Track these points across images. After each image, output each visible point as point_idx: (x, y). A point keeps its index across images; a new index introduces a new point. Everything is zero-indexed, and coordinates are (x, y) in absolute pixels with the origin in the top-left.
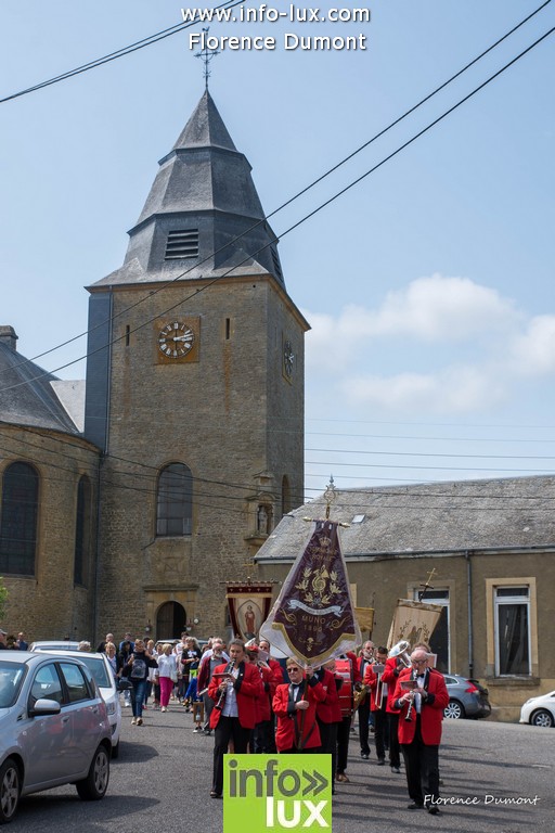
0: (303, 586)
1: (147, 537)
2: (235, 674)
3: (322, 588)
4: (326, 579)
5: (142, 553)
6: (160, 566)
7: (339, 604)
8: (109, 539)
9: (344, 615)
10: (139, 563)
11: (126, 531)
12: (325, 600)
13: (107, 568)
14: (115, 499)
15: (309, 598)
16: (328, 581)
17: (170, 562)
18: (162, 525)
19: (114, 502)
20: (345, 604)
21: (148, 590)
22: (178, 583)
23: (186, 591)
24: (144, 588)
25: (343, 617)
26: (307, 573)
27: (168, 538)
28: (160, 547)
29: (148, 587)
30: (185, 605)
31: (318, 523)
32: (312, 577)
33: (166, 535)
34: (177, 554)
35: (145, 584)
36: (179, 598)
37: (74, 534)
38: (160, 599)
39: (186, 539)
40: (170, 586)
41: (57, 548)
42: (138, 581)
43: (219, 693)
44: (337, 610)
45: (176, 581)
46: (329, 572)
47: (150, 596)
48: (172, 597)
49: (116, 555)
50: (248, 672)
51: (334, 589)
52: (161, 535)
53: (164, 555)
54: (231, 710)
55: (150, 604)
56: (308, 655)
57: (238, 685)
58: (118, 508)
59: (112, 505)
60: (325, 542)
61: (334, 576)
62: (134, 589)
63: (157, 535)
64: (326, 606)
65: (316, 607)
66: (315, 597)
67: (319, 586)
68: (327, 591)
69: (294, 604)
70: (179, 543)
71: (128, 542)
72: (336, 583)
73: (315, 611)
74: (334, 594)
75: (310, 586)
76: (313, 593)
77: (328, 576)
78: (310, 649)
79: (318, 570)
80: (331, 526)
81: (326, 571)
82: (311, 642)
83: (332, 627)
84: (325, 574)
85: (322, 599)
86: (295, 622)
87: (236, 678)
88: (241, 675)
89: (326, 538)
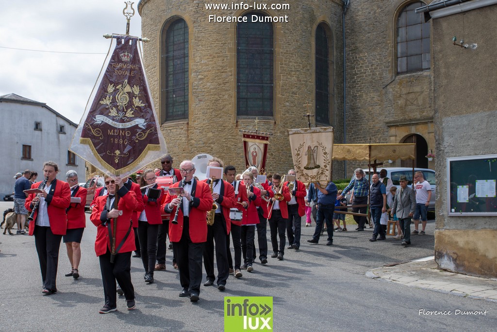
0: (107, 102)
1: (388, 76)
2: (47, 190)
3: (125, 103)
4: (129, 93)
5: (384, 91)
6: (401, 102)
7: (142, 117)
8: (355, 82)
9: (149, 126)
10: (382, 101)
11: (369, 72)
12: (130, 114)
13: (353, 108)
14: (358, 45)
15: (113, 112)
16: (131, 95)
17: (411, 96)
18: (403, 64)
19: (357, 48)
20: (148, 116)
21: (390, 125)
22: (418, 116)
23: (426, 123)
24: (387, 123)
25: (147, 129)
26: (111, 89)
27: (408, 75)
28: (400, 84)
29: (390, 122)
30: (426, 137)
31: (119, 39)
32: (116, 91)
33: (407, 72)
34: (417, 89)
35: (387, 120)
36: (421, 130)
37: (314, 76)
38: (403, 133)
39: (425, 73)
40: (411, 120)
41: (294, 90)
42: (382, 118)
43: (32, 206)
44: (140, 122)
45: (417, 115)
46: (132, 86)
47: (393, 131)
48: (413, 130)
49: (361, 96)
50: (58, 188)
51: (137, 102)
52: (402, 73)
53: (404, 91)
55: (393, 138)
56: (117, 166)
57: (49, 199)
58: (361, 52)
59: (355, 50)
60: (126, 57)
61: (136, 90)
62: (378, 126)
63: (398, 74)
64: (130, 119)
65: (122, 121)
66: (118, 111)
67: (122, 100)
68: (130, 104)
69: (99, 119)
70: (417, 78)
71: (371, 82)
72: (139, 97)
73: (120, 126)
74: (137, 107)
75: (114, 101)
76: (117, 107)
77: (130, 90)
78: (117, 161)
79: (120, 86)
80: (131, 41)
81: (128, 86)
82: (117, 154)
83: (137, 139)
84: (128, 89)
85: (126, 112)
86: (101, 136)
87: (48, 193)
88: (53, 190)
89: (126, 54)
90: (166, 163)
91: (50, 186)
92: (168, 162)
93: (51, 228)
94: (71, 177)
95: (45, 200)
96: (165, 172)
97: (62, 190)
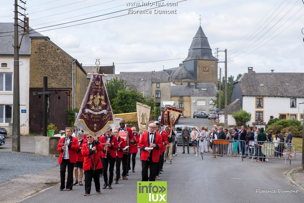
0: (90, 103)
2: (68, 141)
3: (98, 103)
4: (99, 99)
7: (106, 109)
9: (108, 113)
12: (100, 108)
15: (93, 108)
16: (100, 100)
20: (108, 109)
26: (91, 97)
31: (94, 75)
32: (94, 98)
44: (105, 111)
46: (100, 96)
50: (74, 141)
51: (103, 103)
54: (67, 157)
56: (95, 131)
57: (69, 147)
61: (103, 97)
64: (100, 110)
65: (97, 111)
66: (95, 107)
67: (97, 102)
68: (100, 104)
69: (87, 110)
72: (104, 100)
73: (96, 113)
74: (103, 105)
75: (93, 102)
76: (94, 105)
77: (100, 98)
78: (95, 129)
79: (96, 96)
80: (99, 76)
81: (99, 95)
82: (95, 126)
83: (103, 119)
84: (99, 97)
85: (98, 107)
86: (88, 118)
87: (69, 143)
88: (71, 142)
89: (98, 82)
90: (122, 124)
91: (70, 139)
92: (123, 124)
93: (70, 160)
94: (80, 135)
95: (68, 147)
96: (121, 129)
97: (75, 141)
